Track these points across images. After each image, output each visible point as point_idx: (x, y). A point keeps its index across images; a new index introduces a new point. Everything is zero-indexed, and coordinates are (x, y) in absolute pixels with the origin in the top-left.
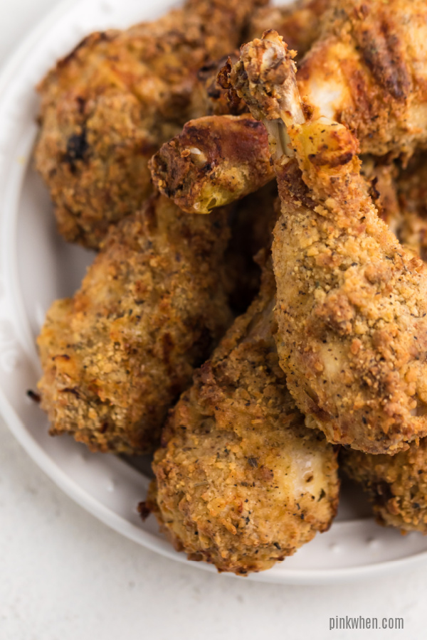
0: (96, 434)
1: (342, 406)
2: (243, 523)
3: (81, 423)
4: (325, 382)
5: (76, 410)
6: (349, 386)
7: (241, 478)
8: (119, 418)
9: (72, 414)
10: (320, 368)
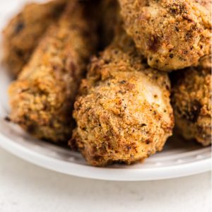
0: (42, 112)
1: (164, 27)
2: (123, 109)
3: (33, 107)
4: (152, 21)
5: (29, 100)
6: (165, 16)
7: (118, 89)
8: (52, 99)
9: (27, 103)
10: (148, 15)
